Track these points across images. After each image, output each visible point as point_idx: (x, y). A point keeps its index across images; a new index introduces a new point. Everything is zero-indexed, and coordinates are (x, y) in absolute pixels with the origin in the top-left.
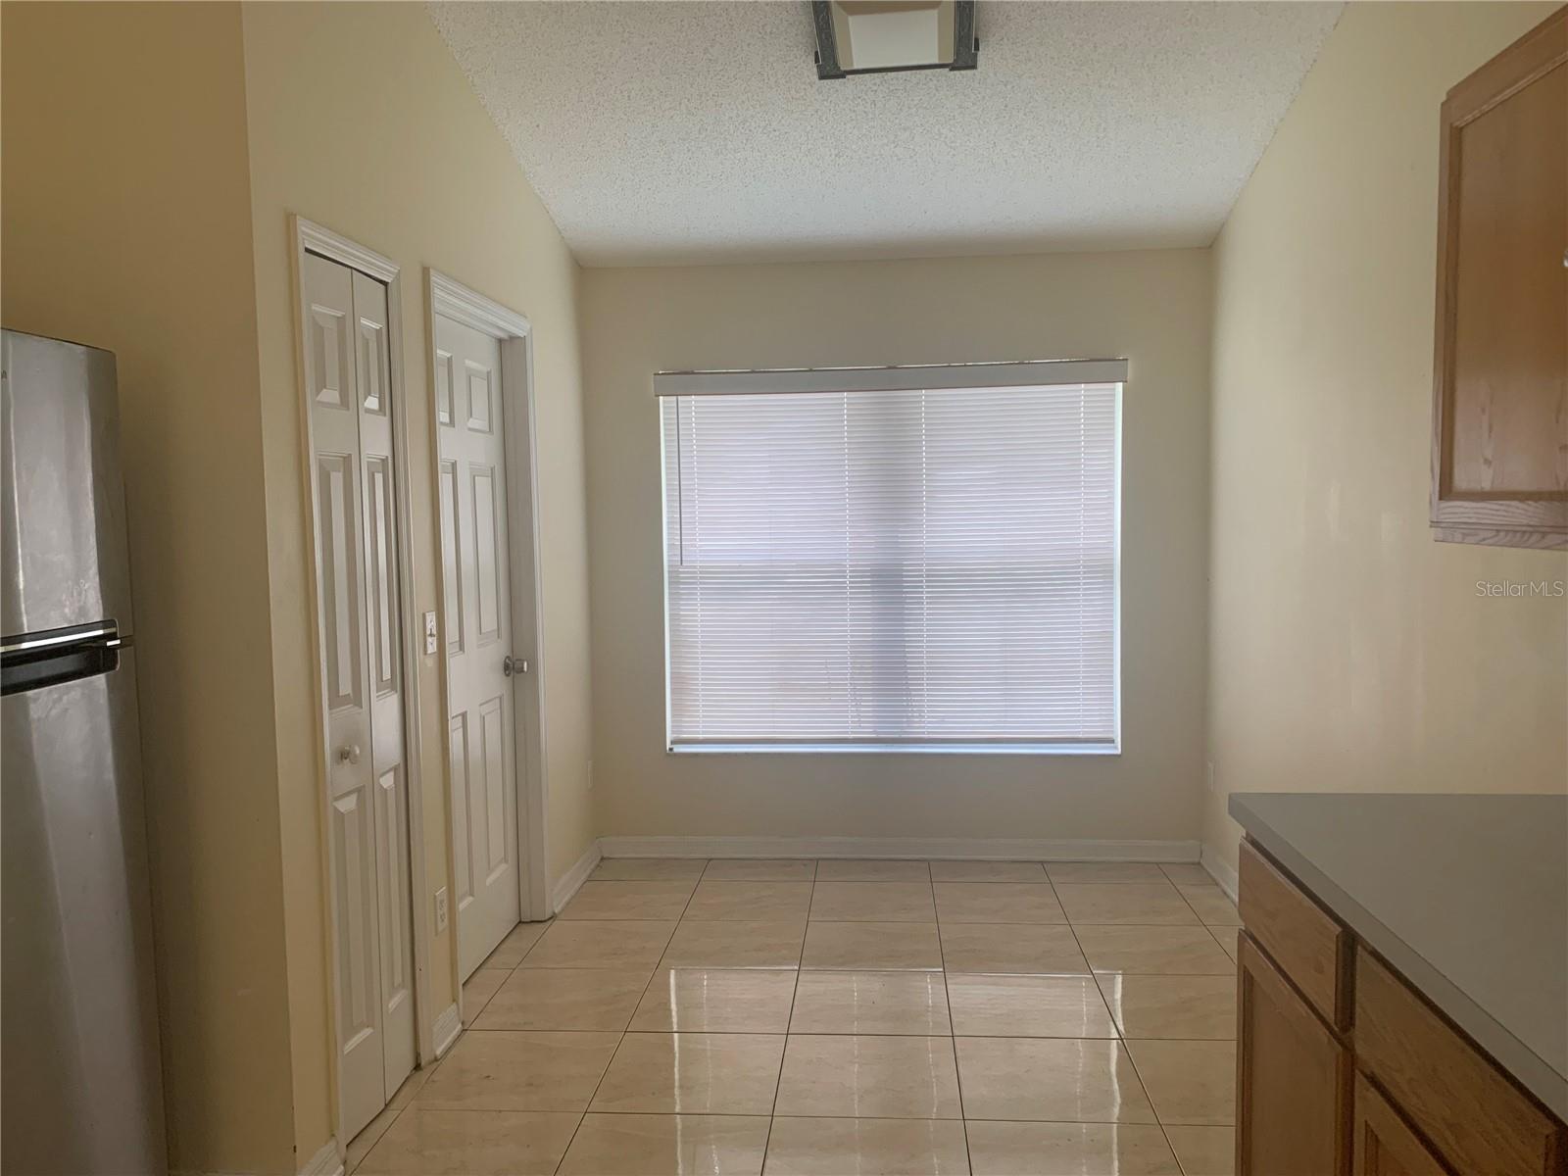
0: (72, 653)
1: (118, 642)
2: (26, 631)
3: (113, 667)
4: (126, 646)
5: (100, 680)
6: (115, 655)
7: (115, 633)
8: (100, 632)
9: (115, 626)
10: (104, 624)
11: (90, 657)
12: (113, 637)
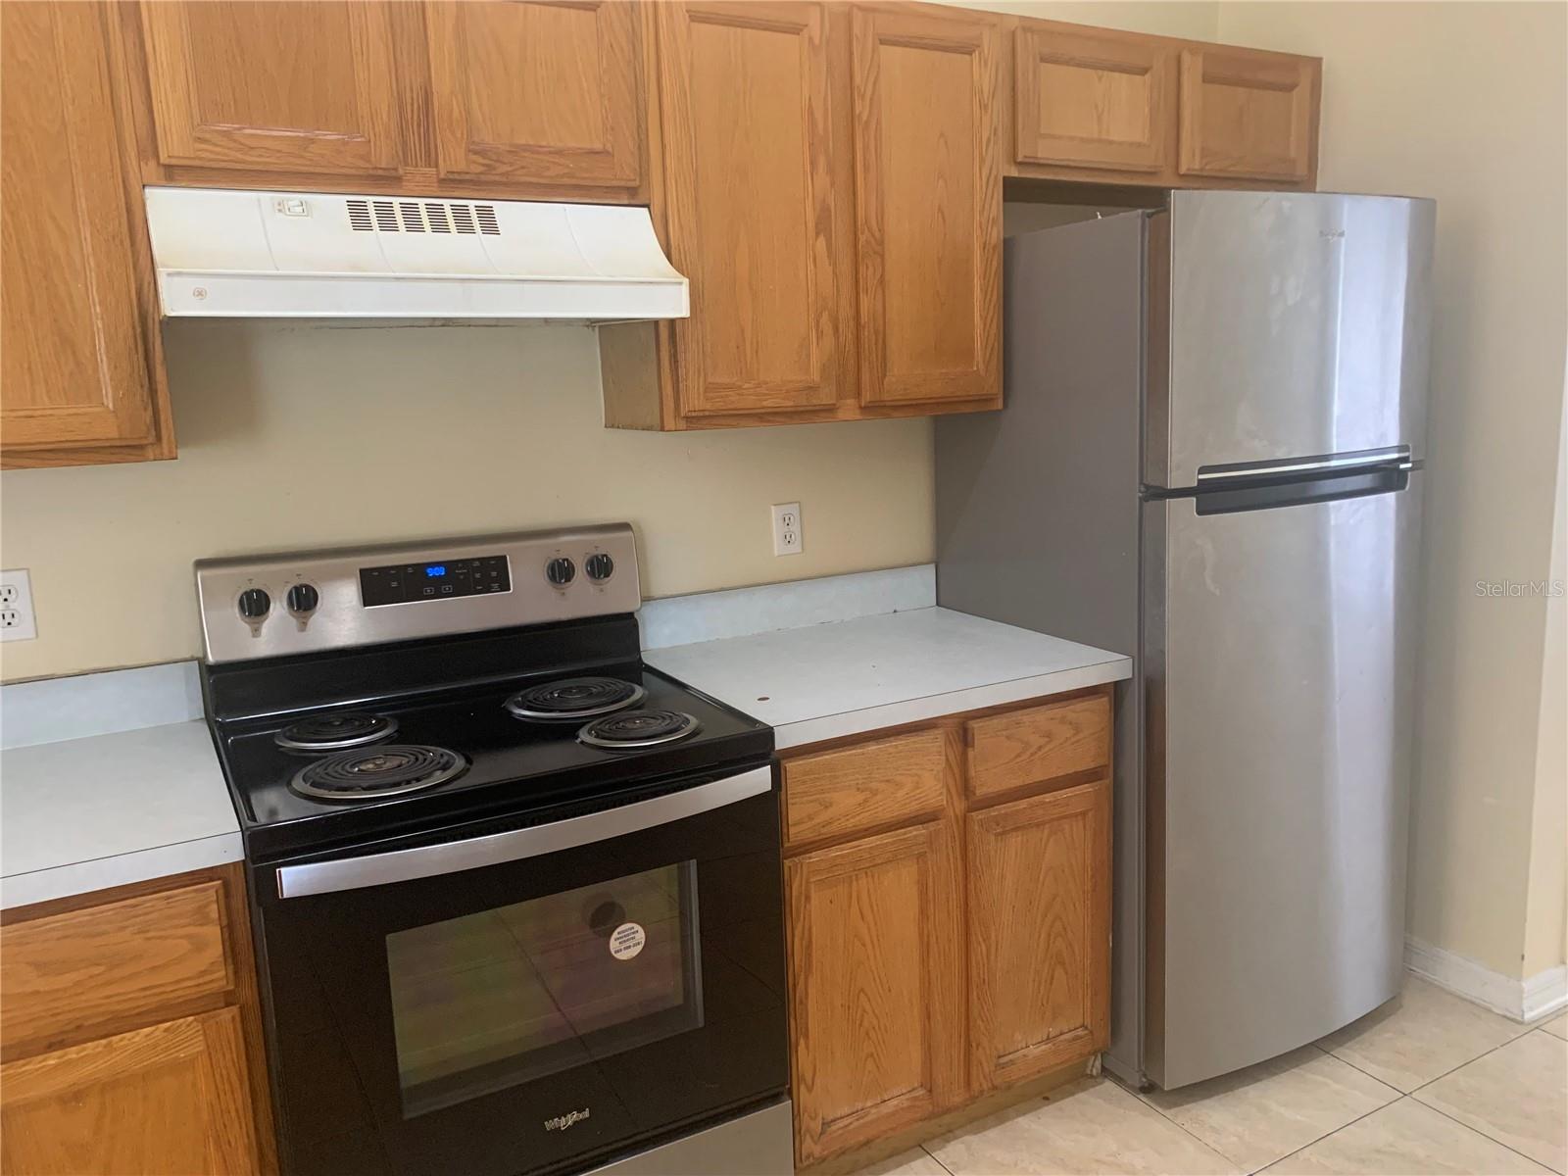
0: (1370, 472)
1: (1409, 465)
2: (1335, 451)
3: (1403, 487)
4: (1417, 469)
5: (1390, 497)
6: (1407, 475)
7: (1408, 457)
8: (1395, 456)
9: (1409, 451)
10: (1401, 448)
11: (1385, 477)
12: (1405, 460)
